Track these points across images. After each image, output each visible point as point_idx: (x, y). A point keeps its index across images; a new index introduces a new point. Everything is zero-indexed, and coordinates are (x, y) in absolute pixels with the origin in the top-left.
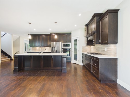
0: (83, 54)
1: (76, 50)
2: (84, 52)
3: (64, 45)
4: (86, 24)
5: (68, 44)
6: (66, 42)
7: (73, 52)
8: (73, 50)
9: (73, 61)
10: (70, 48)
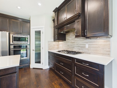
0: (49, 52)
1: (38, 47)
2: (51, 49)
3: (15, 39)
4: (56, 8)
5: (24, 37)
6: (20, 34)
7: (34, 50)
8: (33, 47)
9: (33, 65)
10: (29, 43)
